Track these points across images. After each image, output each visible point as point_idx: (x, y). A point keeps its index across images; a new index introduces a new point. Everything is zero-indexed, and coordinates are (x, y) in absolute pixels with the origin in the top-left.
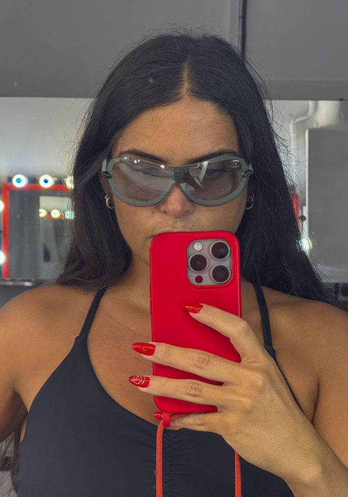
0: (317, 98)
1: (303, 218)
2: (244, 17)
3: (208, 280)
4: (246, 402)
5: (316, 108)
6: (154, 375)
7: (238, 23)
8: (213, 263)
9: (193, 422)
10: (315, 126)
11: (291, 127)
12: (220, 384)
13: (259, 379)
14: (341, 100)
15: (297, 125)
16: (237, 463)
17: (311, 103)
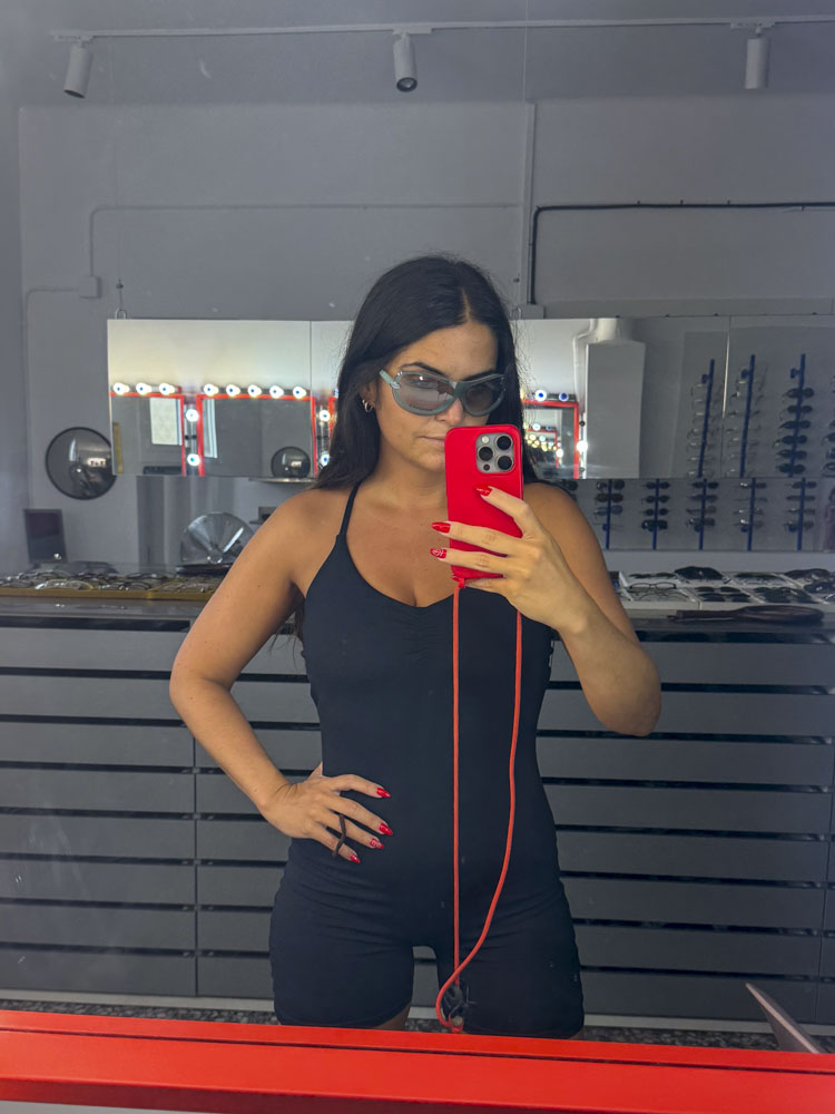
0: (597, 316)
1: (583, 423)
2: (534, 245)
3: (494, 468)
4: (526, 572)
5: (596, 325)
6: (451, 547)
7: (528, 249)
8: (498, 454)
9: (483, 585)
10: (595, 341)
11: (574, 343)
12: (504, 556)
13: (536, 552)
14: (617, 317)
15: (579, 340)
16: (519, 617)
17: (592, 321)
